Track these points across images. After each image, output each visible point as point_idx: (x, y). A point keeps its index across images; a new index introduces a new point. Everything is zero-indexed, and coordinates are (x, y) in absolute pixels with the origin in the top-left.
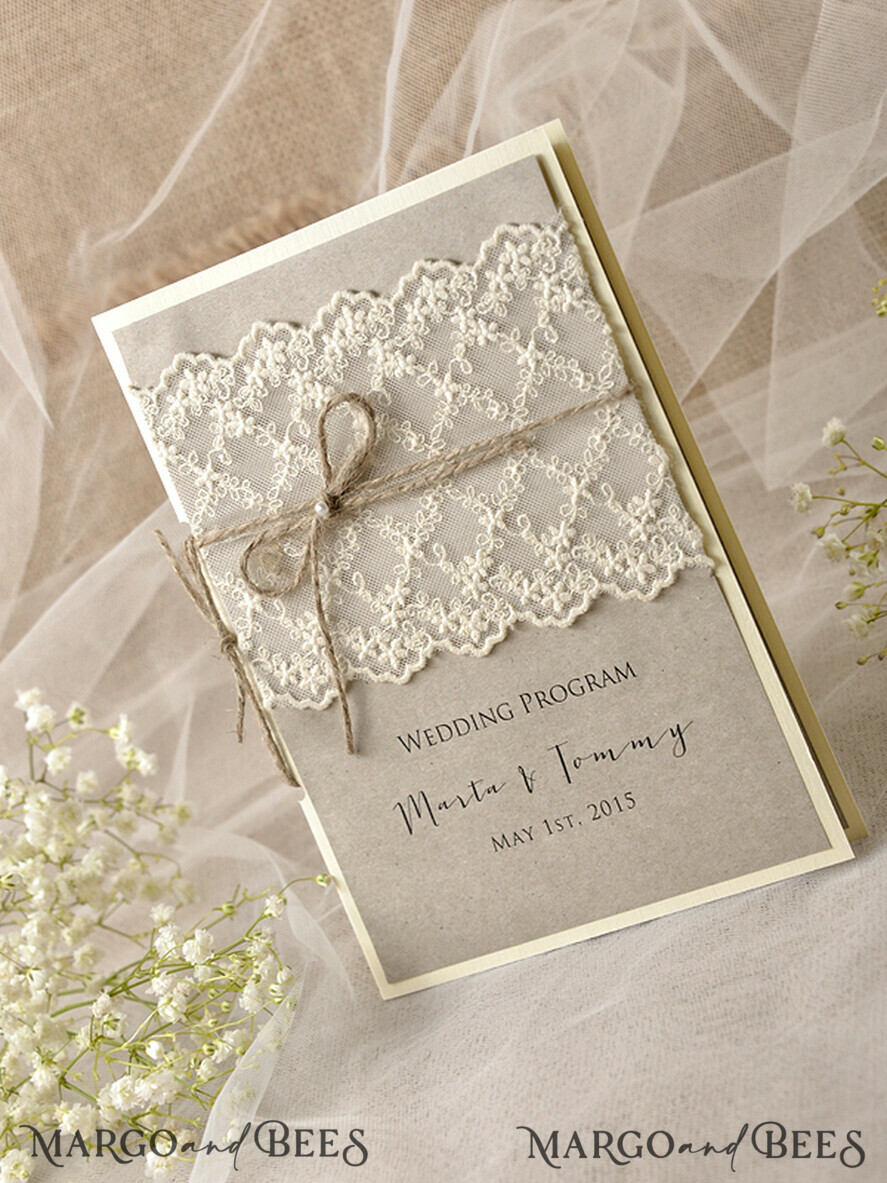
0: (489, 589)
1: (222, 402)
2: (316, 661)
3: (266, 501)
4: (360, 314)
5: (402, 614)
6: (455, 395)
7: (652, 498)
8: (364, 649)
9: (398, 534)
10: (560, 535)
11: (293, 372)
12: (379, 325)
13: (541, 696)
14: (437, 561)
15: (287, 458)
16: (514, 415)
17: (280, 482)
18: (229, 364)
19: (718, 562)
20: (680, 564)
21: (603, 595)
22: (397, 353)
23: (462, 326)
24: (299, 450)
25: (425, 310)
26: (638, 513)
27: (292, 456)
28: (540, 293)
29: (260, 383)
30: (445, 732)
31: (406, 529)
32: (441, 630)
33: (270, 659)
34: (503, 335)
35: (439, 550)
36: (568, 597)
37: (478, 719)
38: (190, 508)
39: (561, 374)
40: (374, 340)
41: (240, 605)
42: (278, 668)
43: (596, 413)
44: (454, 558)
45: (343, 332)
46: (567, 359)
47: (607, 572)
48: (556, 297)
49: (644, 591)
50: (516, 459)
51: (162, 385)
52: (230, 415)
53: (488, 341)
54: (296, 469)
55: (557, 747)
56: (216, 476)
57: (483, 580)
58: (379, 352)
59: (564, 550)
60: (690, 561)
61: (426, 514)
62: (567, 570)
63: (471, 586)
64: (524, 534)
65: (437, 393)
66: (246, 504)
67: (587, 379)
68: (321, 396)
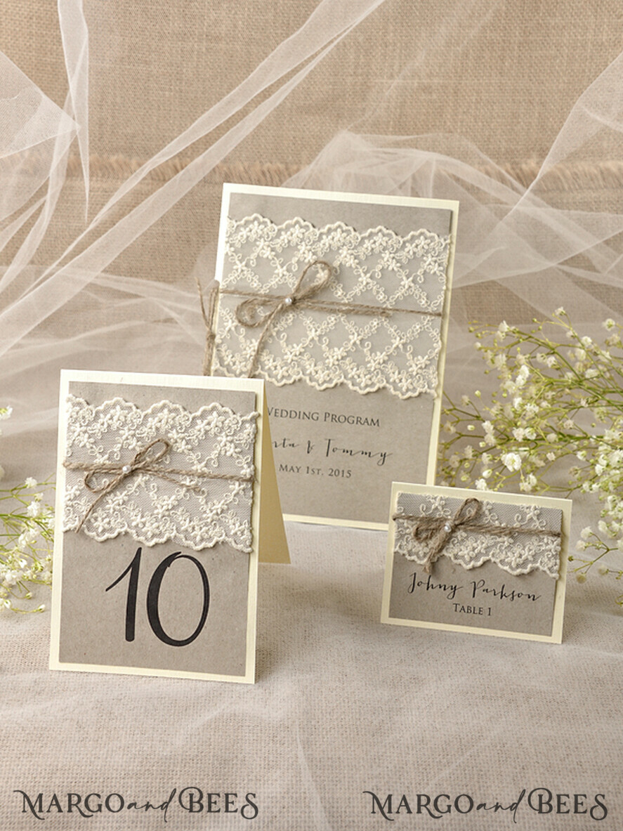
0: (338, 365)
1: (265, 241)
2: (246, 360)
3: (262, 288)
4: (345, 234)
5: (295, 358)
6: (367, 283)
7: (427, 360)
8: (270, 365)
9: (311, 326)
10: (381, 357)
11: (303, 243)
12: (350, 242)
13: (334, 417)
14: (323, 344)
15: (281, 275)
16: (388, 302)
17: (272, 283)
18: (276, 228)
19: (438, 396)
20: (424, 390)
21: (384, 388)
22: (352, 256)
23: (385, 259)
24: (288, 274)
25: (373, 246)
26: (418, 363)
27: (283, 275)
28: (425, 262)
29: (286, 241)
30: (285, 413)
31: (316, 326)
32: (308, 372)
33: (226, 351)
34: (401, 270)
35: (325, 340)
36: (369, 383)
37: (302, 414)
38: (225, 276)
39: (416, 296)
40: (345, 247)
41: (225, 324)
42: (227, 356)
43: (422, 317)
44: (330, 346)
45: (333, 238)
46: (423, 291)
47: (391, 380)
48: (430, 266)
49: (403, 394)
50: (379, 319)
51: (242, 222)
52: (265, 248)
53: (393, 269)
54: (282, 281)
55: (330, 440)
56: (244, 268)
57: (338, 360)
58: (345, 253)
59: (379, 363)
60: (428, 391)
61: (328, 324)
62: (375, 372)
63: (331, 360)
64: (365, 350)
65: (360, 279)
66: (252, 285)
67: (427, 302)
68: (309, 258)
